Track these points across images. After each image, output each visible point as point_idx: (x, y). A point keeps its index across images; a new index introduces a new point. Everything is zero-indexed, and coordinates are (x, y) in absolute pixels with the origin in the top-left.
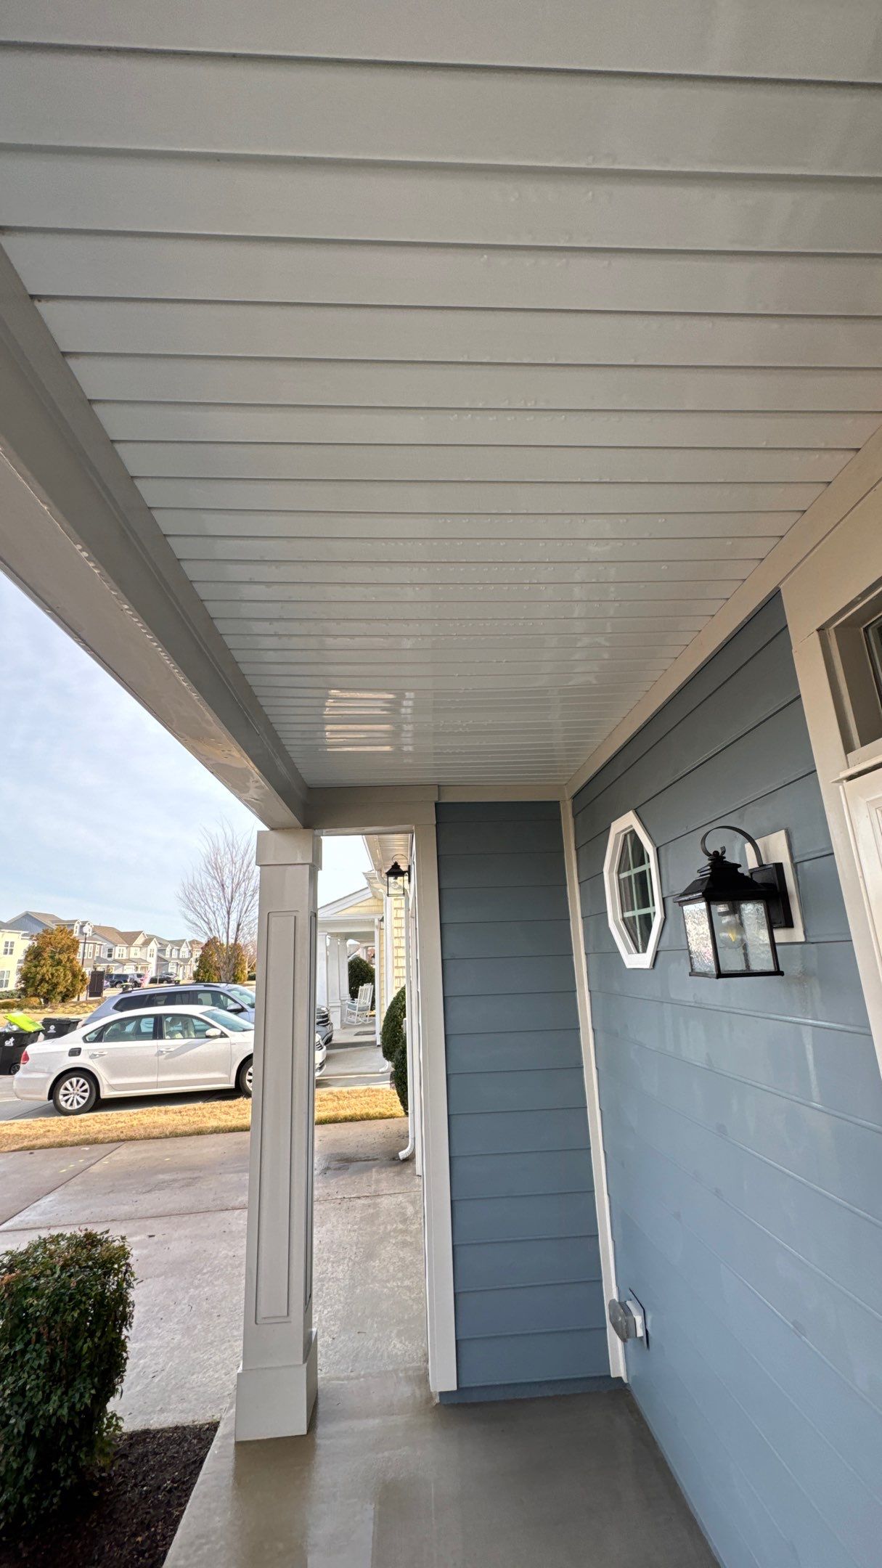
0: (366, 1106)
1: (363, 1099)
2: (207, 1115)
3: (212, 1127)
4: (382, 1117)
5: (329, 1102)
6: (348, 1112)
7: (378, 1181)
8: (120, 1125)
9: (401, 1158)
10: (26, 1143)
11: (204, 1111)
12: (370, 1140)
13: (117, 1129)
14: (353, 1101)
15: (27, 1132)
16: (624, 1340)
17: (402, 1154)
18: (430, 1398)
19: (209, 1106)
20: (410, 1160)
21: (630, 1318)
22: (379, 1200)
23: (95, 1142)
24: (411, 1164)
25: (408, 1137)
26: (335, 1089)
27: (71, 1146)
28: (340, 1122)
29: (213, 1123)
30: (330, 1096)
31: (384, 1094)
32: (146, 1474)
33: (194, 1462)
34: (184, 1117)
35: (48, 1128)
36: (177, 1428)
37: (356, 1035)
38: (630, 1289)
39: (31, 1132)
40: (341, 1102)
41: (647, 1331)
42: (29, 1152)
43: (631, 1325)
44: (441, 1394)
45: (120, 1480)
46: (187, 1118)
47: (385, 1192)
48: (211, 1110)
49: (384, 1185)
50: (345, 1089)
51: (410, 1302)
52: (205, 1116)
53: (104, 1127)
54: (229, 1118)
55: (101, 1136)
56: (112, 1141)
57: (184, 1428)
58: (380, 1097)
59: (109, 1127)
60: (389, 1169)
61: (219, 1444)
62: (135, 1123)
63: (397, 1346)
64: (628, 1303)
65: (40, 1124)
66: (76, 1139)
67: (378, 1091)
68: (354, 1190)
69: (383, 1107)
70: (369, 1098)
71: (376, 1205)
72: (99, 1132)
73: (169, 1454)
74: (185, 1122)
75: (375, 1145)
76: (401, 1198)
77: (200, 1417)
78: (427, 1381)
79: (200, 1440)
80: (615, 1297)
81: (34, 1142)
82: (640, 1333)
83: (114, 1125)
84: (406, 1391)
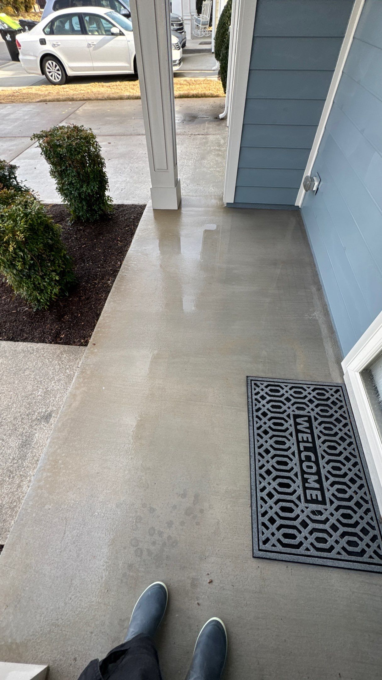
0: (204, 89)
1: (203, 85)
2: (123, 89)
3: (127, 95)
4: (212, 96)
5: (185, 86)
6: (195, 92)
7: (208, 128)
8: (82, 92)
9: (220, 118)
10: (42, 98)
11: (121, 87)
12: (205, 108)
13: (81, 94)
14: (197, 86)
15: (40, 92)
16: (306, 191)
17: (221, 116)
18: (223, 204)
19: (123, 84)
20: (224, 119)
21: (313, 182)
22: (208, 136)
23: (72, 100)
24: (225, 121)
25: (224, 108)
26: (188, 79)
27: (63, 101)
28: (190, 97)
29: (126, 94)
30: (185, 83)
31: (214, 83)
32: (125, 215)
33: (140, 213)
34: (112, 89)
35: (49, 91)
36: (133, 205)
37: (200, 44)
38: (317, 172)
39: (42, 93)
40: (191, 86)
41: (318, 188)
42: (45, 103)
43: (312, 185)
44: (227, 203)
45: (117, 215)
46: (114, 90)
47: (211, 133)
48: (124, 86)
49: (211, 130)
50: (193, 79)
51: (219, 176)
52: (122, 90)
53: (75, 92)
54: (135, 91)
55: (75, 97)
56: (81, 100)
57: (136, 205)
58: (212, 85)
59: (77, 93)
60: (214, 123)
61: (147, 209)
62: (89, 91)
63: (212, 189)
64: (314, 178)
65: (44, 89)
66: (64, 97)
67: (211, 81)
68: (196, 131)
69: (213, 91)
70: (206, 85)
71: (206, 138)
72: (74, 95)
73: (132, 210)
74: (113, 92)
75: (208, 111)
76: (218, 136)
77: (141, 203)
78: (222, 200)
79: (141, 208)
80: (309, 174)
81: (45, 98)
82: (315, 189)
83: (80, 92)
84: (214, 202)
